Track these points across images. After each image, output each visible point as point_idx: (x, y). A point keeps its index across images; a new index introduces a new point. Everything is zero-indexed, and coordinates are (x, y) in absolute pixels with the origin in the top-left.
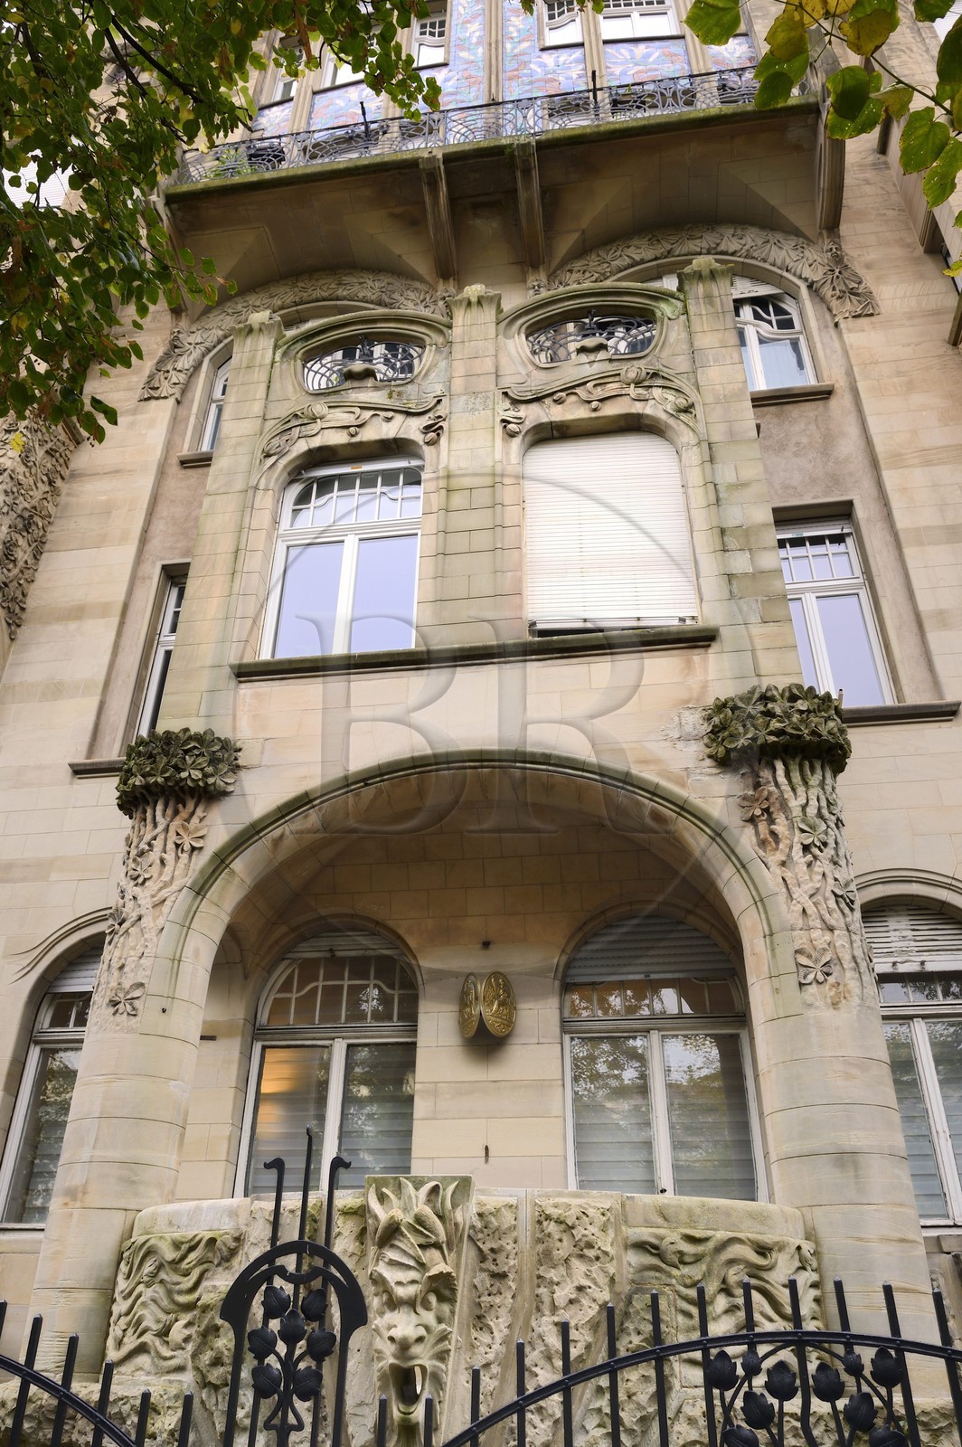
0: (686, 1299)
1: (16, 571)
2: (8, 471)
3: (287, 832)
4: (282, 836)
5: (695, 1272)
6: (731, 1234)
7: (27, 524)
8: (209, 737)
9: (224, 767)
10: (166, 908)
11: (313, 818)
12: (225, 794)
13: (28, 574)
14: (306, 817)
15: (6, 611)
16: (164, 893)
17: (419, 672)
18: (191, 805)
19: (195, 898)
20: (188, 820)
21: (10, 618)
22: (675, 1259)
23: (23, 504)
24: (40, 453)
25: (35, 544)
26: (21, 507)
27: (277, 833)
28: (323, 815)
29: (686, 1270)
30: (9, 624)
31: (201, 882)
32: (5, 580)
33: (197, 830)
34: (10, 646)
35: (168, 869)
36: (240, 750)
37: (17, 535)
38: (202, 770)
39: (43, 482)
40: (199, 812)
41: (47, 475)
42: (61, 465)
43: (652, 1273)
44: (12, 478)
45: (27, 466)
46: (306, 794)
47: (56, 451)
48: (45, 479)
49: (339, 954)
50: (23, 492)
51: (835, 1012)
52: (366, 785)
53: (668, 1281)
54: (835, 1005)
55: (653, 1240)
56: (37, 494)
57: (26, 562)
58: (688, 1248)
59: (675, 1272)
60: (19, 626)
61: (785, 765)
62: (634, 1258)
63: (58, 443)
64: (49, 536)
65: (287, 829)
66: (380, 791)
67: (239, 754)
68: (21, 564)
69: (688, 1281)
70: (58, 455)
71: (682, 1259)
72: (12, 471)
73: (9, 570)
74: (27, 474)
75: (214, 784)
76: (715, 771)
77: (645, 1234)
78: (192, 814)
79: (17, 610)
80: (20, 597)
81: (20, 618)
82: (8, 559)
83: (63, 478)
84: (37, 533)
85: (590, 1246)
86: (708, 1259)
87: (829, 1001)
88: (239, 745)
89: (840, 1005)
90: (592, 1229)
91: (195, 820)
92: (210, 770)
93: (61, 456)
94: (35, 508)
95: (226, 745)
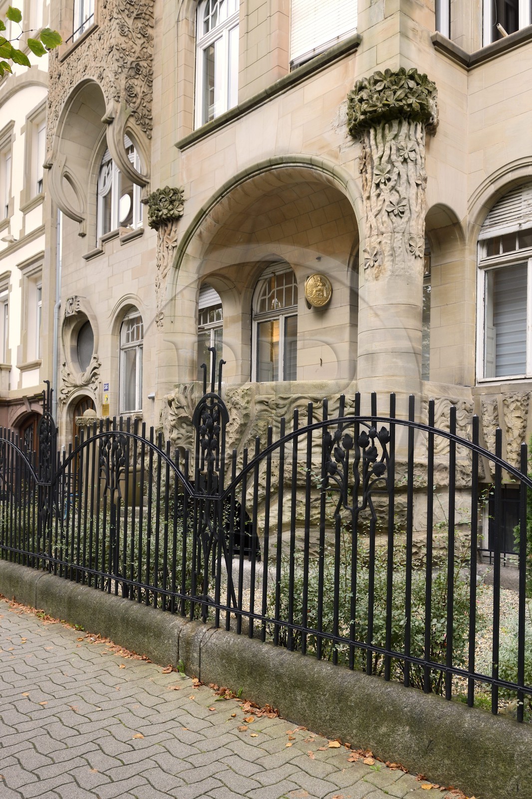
0: (276, 421)
1: (138, 101)
2: (115, 47)
3: (202, 230)
4: (201, 232)
5: (282, 411)
6: (300, 395)
7: (137, 69)
8: (167, 190)
9: (176, 203)
10: (167, 278)
11: (209, 220)
12: (180, 217)
13: (147, 98)
14: (206, 220)
15: (141, 125)
16: (165, 271)
17: (239, 121)
18: (170, 225)
19: (175, 270)
20: (169, 234)
21: (145, 128)
22: (274, 407)
23: (130, 60)
24: (130, 22)
25: (146, 78)
26: (129, 63)
27: (198, 231)
28: (213, 217)
29: (279, 411)
30: (145, 132)
31: (176, 263)
32: (133, 110)
33: (173, 238)
34: (150, 143)
35: (166, 259)
36: (183, 191)
37: (132, 80)
38: (167, 208)
39: (140, 38)
40: (174, 229)
41: (140, 33)
42: (148, 20)
43: (264, 412)
44: (118, 50)
45: (126, 36)
46: (202, 209)
47: (141, 14)
48: (139, 36)
49: (277, 274)
50: (127, 53)
51: (377, 282)
52: (223, 197)
53: (271, 415)
54: (377, 278)
55: (266, 400)
56: (137, 48)
57: (144, 92)
58: (281, 402)
59: (274, 411)
60: (151, 130)
61: (376, 131)
62: (259, 407)
63: (141, 8)
64: (154, 68)
65: (201, 228)
66: (229, 199)
67: (183, 193)
68: (140, 95)
69: (279, 415)
70: (143, 15)
71: (277, 406)
72: (116, 45)
73: (134, 103)
74: (127, 41)
75: (173, 214)
76: (351, 143)
77: (263, 397)
78: (171, 230)
79: (147, 121)
80: (147, 113)
81: (150, 125)
82: (131, 97)
83: (152, 27)
84: (144, 71)
85: (237, 404)
86: (287, 406)
87: (374, 276)
88: (181, 189)
89: (379, 278)
90: (238, 398)
91: (172, 233)
92: (171, 207)
93: (146, 14)
94: (139, 57)
95: (176, 192)
